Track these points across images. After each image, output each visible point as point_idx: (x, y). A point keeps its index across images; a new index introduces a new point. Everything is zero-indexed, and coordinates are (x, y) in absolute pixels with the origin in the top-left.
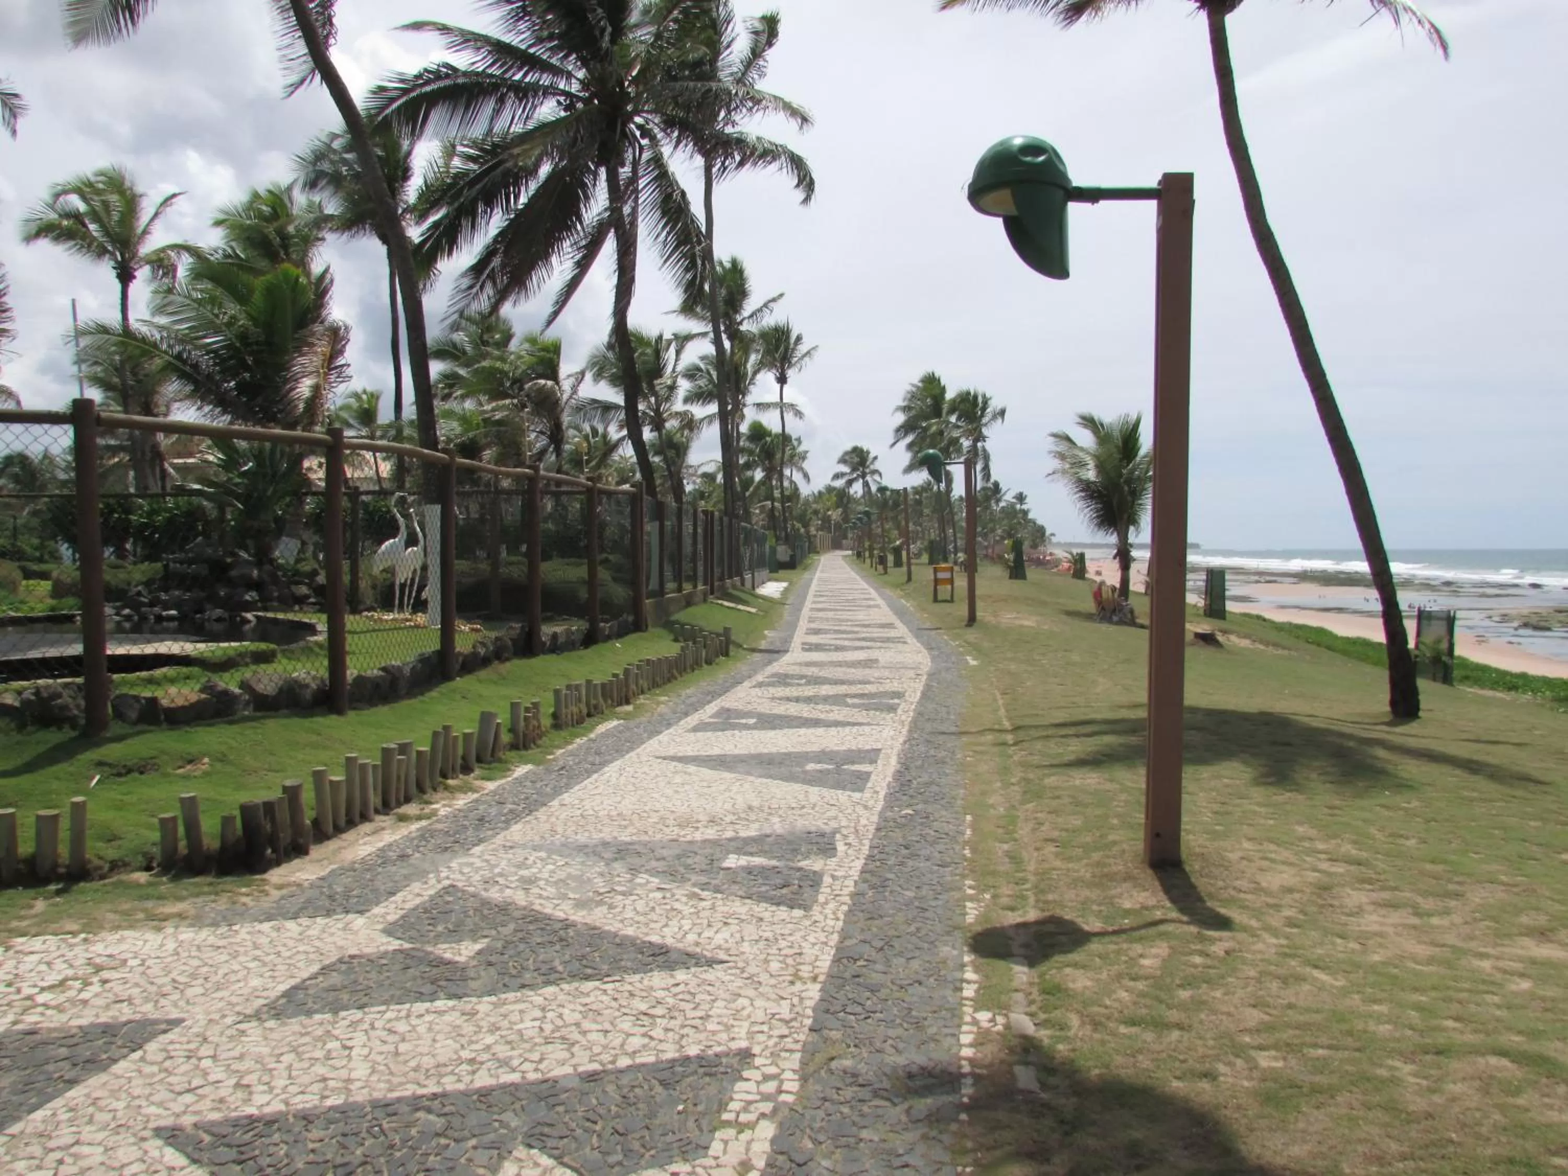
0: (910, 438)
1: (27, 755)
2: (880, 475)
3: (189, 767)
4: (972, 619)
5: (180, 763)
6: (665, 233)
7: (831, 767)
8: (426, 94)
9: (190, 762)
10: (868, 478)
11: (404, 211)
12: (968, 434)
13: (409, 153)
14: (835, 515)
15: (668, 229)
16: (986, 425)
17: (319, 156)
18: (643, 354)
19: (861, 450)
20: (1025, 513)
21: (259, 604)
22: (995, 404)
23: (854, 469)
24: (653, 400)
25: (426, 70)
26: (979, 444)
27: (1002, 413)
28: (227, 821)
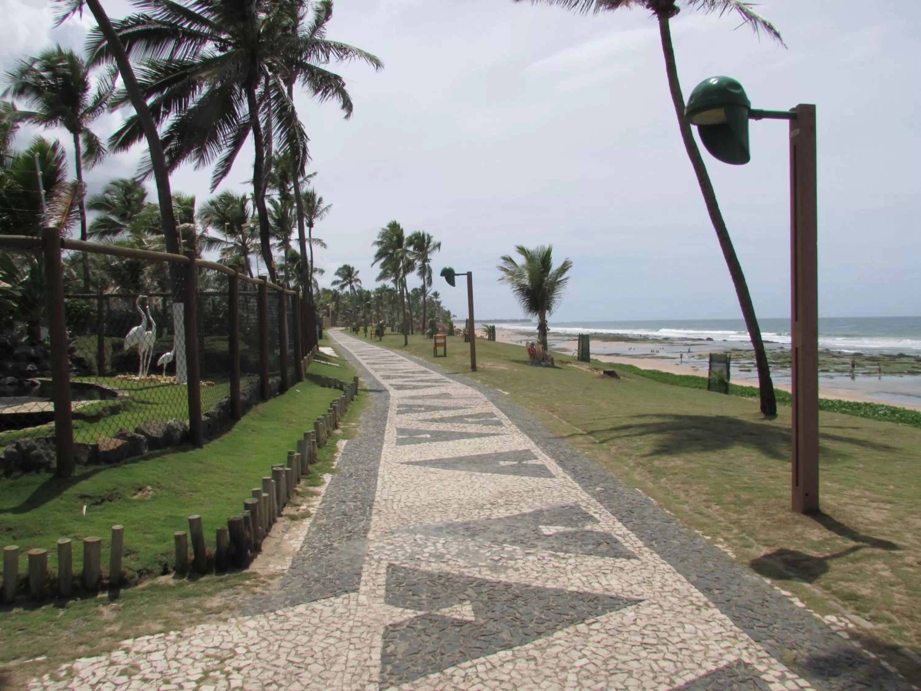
0: (382, 260)
1: (25, 494)
2: (360, 282)
3: (140, 494)
4: (474, 368)
5: (133, 492)
6: (280, 132)
7: (515, 463)
8: (129, 34)
9: (140, 490)
10: (353, 284)
11: (85, 112)
12: (419, 257)
13: (86, 73)
14: (332, 306)
15: (282, 129)
16: (430, 252)
17: (25, 71)
18: (233, 207)
19: (349, 267)
20: (439, 303)
21: (38, 373)
22: (435, 240)
23: (345, 279)
24: (241, 236)
25: (130, 18)
26: (426, 264)
27: (439, 245)
28: (220, 533)
